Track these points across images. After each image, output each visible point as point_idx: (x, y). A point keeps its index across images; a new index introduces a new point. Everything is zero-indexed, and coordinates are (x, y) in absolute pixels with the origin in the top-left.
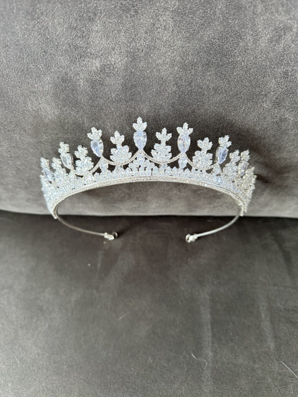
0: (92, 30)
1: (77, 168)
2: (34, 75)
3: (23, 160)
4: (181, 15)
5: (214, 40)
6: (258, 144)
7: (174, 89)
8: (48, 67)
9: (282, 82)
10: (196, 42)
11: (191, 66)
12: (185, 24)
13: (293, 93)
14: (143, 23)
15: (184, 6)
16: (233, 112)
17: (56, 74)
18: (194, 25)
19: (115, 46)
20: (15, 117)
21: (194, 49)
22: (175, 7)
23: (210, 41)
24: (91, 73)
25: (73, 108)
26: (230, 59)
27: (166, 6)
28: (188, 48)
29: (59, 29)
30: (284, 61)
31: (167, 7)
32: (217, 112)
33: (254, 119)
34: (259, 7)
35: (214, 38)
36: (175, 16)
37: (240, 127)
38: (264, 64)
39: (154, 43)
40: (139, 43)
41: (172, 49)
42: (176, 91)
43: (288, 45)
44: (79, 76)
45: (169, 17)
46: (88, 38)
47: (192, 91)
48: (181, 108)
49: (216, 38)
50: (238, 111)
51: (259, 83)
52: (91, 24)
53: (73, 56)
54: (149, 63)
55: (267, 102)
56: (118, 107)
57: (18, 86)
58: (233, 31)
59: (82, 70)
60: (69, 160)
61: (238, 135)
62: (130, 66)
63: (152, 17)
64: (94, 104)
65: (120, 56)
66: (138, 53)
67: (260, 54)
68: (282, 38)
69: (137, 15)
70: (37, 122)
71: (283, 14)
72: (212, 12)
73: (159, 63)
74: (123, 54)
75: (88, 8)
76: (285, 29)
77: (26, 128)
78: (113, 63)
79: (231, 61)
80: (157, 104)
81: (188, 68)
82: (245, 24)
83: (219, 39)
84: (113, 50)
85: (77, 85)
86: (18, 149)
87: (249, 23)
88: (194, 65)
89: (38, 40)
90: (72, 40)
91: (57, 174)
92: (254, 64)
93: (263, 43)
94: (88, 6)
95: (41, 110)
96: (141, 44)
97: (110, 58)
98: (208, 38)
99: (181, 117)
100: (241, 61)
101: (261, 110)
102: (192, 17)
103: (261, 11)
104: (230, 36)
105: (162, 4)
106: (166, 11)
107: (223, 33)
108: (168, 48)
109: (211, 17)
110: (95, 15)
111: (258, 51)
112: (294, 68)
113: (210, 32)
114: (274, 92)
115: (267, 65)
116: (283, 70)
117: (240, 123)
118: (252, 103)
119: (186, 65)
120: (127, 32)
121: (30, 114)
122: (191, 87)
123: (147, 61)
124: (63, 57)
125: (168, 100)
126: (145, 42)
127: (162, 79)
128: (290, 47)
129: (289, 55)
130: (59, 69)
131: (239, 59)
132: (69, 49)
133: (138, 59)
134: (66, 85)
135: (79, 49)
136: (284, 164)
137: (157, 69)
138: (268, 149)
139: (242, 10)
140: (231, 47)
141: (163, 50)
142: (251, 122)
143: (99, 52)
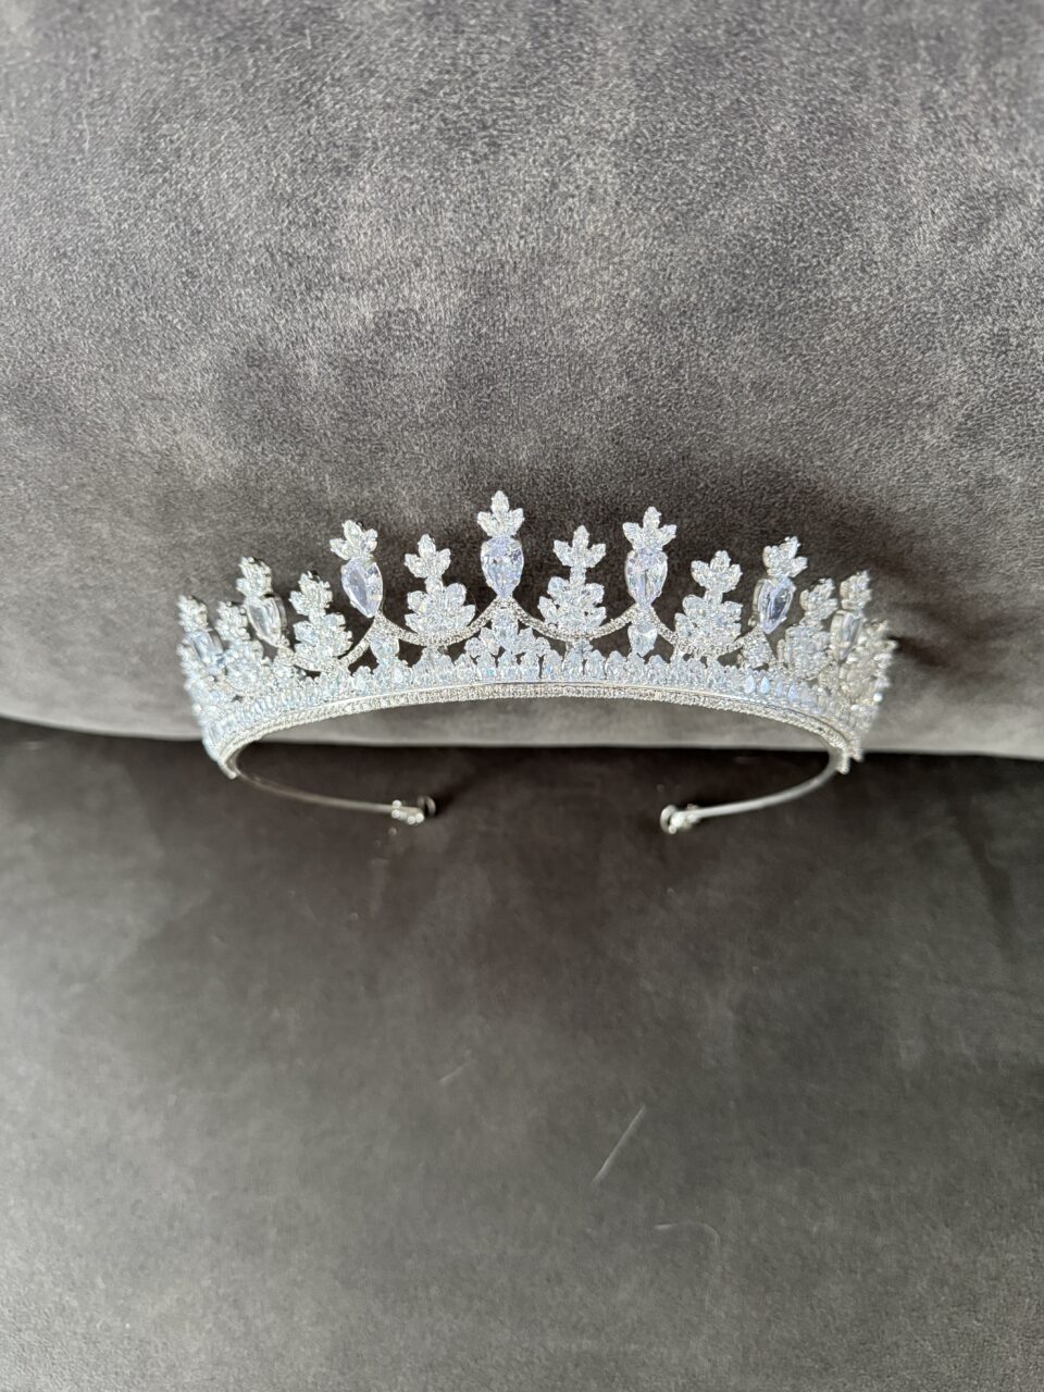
0: (344, 202)
1: (298, 647)
2: (156, 343)
3: (125, 596)
4: (647, 156)
5: (759, 233)
6: (902, 553)
7: (622, 387)
8: (199, 320)
9: (987, 367)
10: (697, 240)
11: (679, 316)
12: (661, 183)
13: (1025, 401)
14: (518, 181)
15: (655, 127)
16: (818, 456)
17: (227, 340)
18: (691, 188)
19: (424, 253)
20: (95, 470)
21: (688, 262)
22: (626, 129)
23: (744, 236)
24: (342, 337)
25: (286, 445)
26: (810, 292)
27: (593, 127)
28: (671, 260)
29: (236, 201)
30: (997, 301)
31: (598, 128)
32: (766, 456)
33: (889, 479)
34: (915, 126)
35: (757, 228)
36: (625, 158)
37: (845, 501)
38: (926, 309)
39: (554, 244)
40: (504, 242)
41: (614, 264)
42: (629, 396)
43: (1011, 249)
44: (305, 348)
45: (605, 160)
46: (333, 229)
47: (680, 394)
48: (646, 446)
49: (763, 228)
50: (837, 453)
51: (910, 369)
52: (341, 185)
53: (283, 285)
54: (536, 305)
55: (937, 428)
56: (435, 444)
57: (103, 378)
58: (821, 206)
59: (313, 328)
60: (274, 620)
61: (835, 525)
62: (474, 315)
63: (548, 162)
64: (355, 433)
65: (440, 286)
66: (501, 275)
67: (915, 279)
68: (991, 227)
69: (494, 153)
70: (169, 485)
71: (996, 147)
72: (750, 143)
73: (573, 306)
74: (450, 278)
75: (330, 133)
76: (1001, 198)
77: (133, 505)
78: (417, 307)
79: (814, 299)
80: (565, 433)
81: (668, 322)
82: (865, 182)
83: (774, 231)
84: (418, 265)
85: (298, 375)
86: (108, 565)
87: (877, 177)
88: (689, 313)
89: (168, 235)
90: (278, 237)
91: (236, 655)
92: (894, 309)
93: (925, 242)
94: (332, 126)
95: (179, 449)
96: (510, 247)
97: (406, 292)
98: (735, 227)
99: (644, 474)
100: (849, 299)
101: (916, 453)
102: (682, 161)
103: (919, 139)
104: (813, 220)
105: (582, 121)
106: (596, 140)
107: (788, 212)
108: (601, 258)
109: (748, 161)
110: (356, 155)
111: (906, 270)
112: (1028, 323)
113: (745, 210)
114: (961, 398)
115: (935, 314)
116: (992, 330)
117: (841, 492)
118: (884, 431)
119: (661, 314)
120: (465, 210)
121: (145, 462)
122: (677, 381)
123: (529, 301)
124: (249, 290)
125: (601, 423)
126: (522, 242)
127: (581, 357)
128: (1015, 254)
129: (1013, 279)
130: (235, 324)
131: (841, 294)
132: (269, 265)
133: (499, 294)
134: (261, 374)
135: (304, 264)
136: (990, 613)
137: (563, 327)
138: (936, 569)
139: (853, 136)
140: (814, 256)
141: (585, 265)
142: (879, 487)
143: (369, 273)
